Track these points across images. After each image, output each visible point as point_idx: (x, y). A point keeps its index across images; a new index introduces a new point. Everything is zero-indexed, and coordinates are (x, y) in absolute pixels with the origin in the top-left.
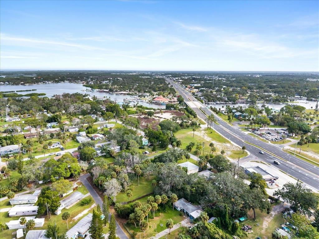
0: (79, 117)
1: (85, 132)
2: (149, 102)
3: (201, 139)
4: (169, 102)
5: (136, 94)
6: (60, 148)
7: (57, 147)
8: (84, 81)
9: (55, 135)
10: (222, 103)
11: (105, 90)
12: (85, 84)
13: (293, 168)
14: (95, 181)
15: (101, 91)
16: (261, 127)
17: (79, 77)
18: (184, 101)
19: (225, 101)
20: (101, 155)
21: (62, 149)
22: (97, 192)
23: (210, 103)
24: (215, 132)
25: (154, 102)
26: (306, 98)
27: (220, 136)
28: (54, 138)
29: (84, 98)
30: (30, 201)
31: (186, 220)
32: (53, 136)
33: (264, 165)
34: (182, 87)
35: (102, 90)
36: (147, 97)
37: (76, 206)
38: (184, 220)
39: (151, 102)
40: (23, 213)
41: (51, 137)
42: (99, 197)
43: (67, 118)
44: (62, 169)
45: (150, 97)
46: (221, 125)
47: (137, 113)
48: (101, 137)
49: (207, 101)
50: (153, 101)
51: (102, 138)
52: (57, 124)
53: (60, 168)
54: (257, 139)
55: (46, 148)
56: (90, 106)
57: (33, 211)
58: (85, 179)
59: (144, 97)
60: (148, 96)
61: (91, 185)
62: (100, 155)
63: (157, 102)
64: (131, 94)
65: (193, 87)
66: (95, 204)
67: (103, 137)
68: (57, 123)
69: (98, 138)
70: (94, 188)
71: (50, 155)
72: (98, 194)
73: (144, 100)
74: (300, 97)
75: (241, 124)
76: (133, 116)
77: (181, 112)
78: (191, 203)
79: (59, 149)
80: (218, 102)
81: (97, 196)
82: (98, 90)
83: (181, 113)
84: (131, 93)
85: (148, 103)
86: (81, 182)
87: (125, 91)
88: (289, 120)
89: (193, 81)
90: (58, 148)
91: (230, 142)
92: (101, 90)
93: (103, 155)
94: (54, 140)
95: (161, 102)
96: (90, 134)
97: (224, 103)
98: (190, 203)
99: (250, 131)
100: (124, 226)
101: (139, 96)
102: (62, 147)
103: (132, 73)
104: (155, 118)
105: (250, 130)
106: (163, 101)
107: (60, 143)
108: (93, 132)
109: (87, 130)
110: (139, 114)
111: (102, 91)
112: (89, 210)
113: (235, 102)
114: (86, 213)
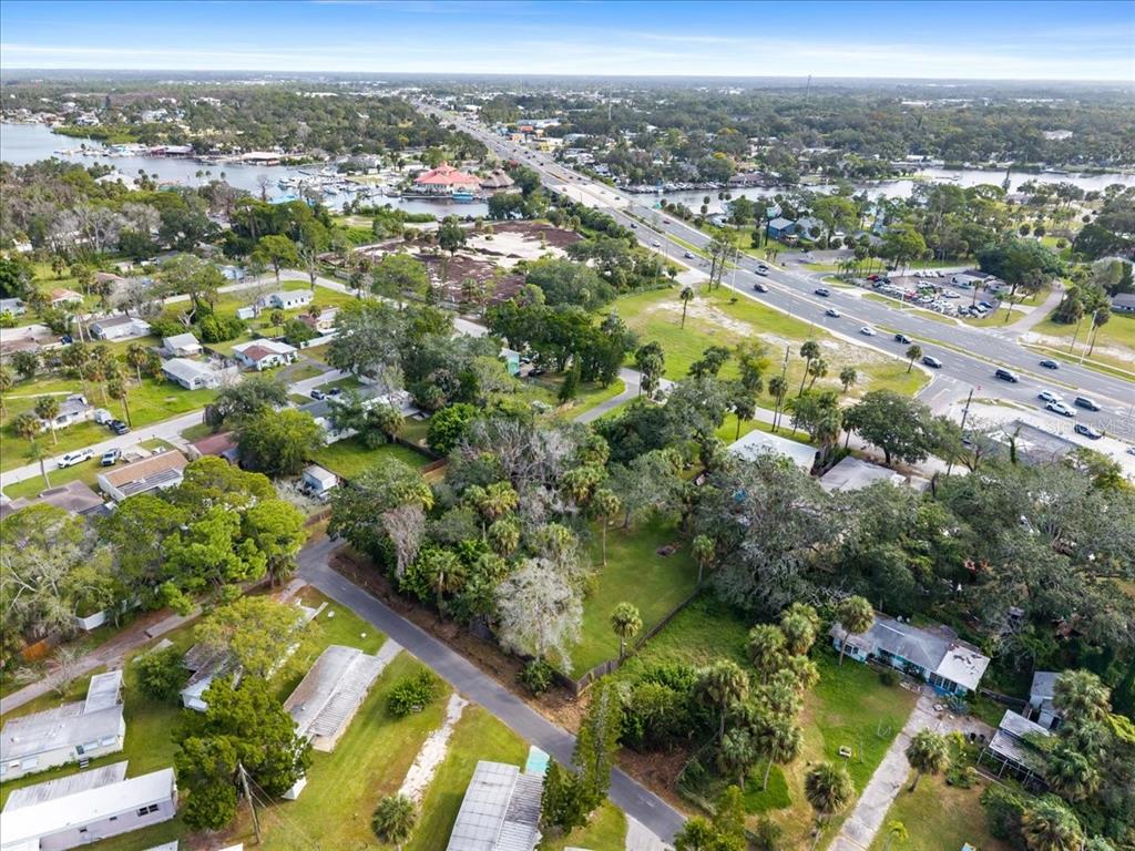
0: (118, 268)
1: (190, 335)
2: (399, 192)
3: (716, 330)
4: (483, 187)
5: (321, 160)
6: (97, 422)
7: (81, 418)
8: (48, 111)
9: (42, 361)
10: (685, 186)
11: (173, 149)
12: (57, 124)
13: (1118, 413)
14: (407, 577)
15: (154, 153)
16: (890, 269)
17: (13, 96)
18: (540, 184)
19: (692, 181)
20: (336, 439)
21: (115, 428)
22: (430, 630)
23: (642, 188)
24: (746, 299)
25: (423, 189)
26: (942, 162)
27: (772, 312)
28: (41, 377)
29: (98, 181)
30: (85, 749)
31: (924, 700)
32: (33, 367)
33: (1015, 410)
34: (493, 131)
35: (159, 147)
36: (375, 171)
37: (365, 725)
38: (918, 705)
39: (408, 191)
40: (83, 830)
41: (21, 370)
42: (456, 657)
43: (56, 275)
44: (217, 543)
45: (388, 170)
46: (745, 271)
47: (381, 238)
48: (284, 355)
49: (628, 181)
50: (415, 188)
51: (289, 358)
52: (19, 305)
53: (204, 538)
54: (910, 315)
55: (29, 433)
56: (156, 214)
57: (143, 811)
58: (324, 568)
59: (366, 173)
60: (378, 167)
61: (374, 594)
62: (331, 439)
63: (434, 190)
64: (299, 163)
65: (539, 132)
66: (455, 698)
67: (291, 354)
68: (18, 300)
69: (269, 358)
70: (400, 610)
71: (65, 462)
72: (443, 640)
73: (373, 186)
74: (924, 160)
75: (808, 260)
76: (366, 251)
77: (561, 227)
78: (904, 621)
79: (96, 429)
80: (671, 185)
81: (440, 653)
82: (136, 147)
83: (563, 231)
84: (298, 158)
85: (396, 196)
86: (315, 590)
87: (264, 147)
88: (974, 237)
89: (520, 107)
90: (86, 424)
91: (828, 333)
92: (154, 149)
93: (344, 435)
94: (43, 384)
95: (448, 189)
96: (215, 341)
97: (691, 185)
98: (900, 618)
99: (863, 287)
100: (679, 793)
101: (342, 169)
102: (106, 416)
103: (247, 79)
104: (474, 258)
105: (860, 281)
106: (457, 186)
107: (85, 401)
108: (231, 333)
109: (196, 326)
110: (388, 242)
111: (162, 153)
112: (452, 738)
113: (726, 181)
114: (443, 758)
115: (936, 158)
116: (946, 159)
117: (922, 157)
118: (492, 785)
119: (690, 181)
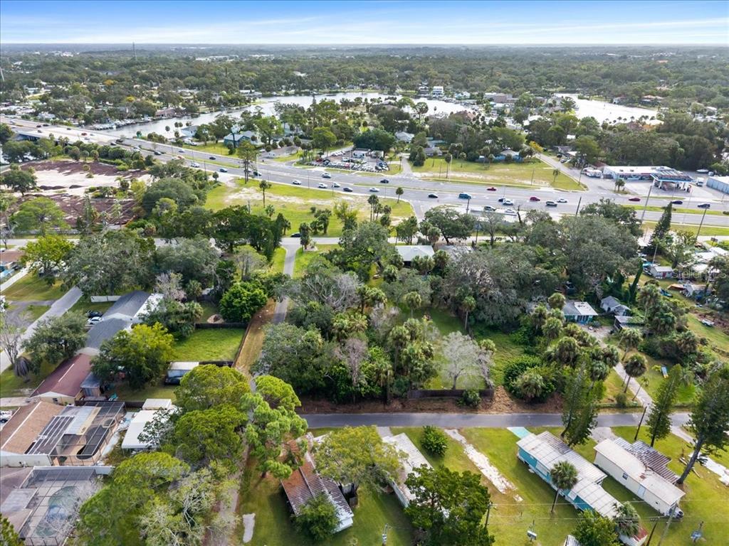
22: (386, 411)
27: (295, 188)
66: (447, 431)
72: (399, 411)
91: (339, 193)
99: (319, 166)
105: (315, 163)
112: (475, 447)
113: (153, 115)
114: (487, 458)
115: (256, 91)
116: (262, 91)
117: (249, 91)
118: (536, 447)
119: (128, 118)
